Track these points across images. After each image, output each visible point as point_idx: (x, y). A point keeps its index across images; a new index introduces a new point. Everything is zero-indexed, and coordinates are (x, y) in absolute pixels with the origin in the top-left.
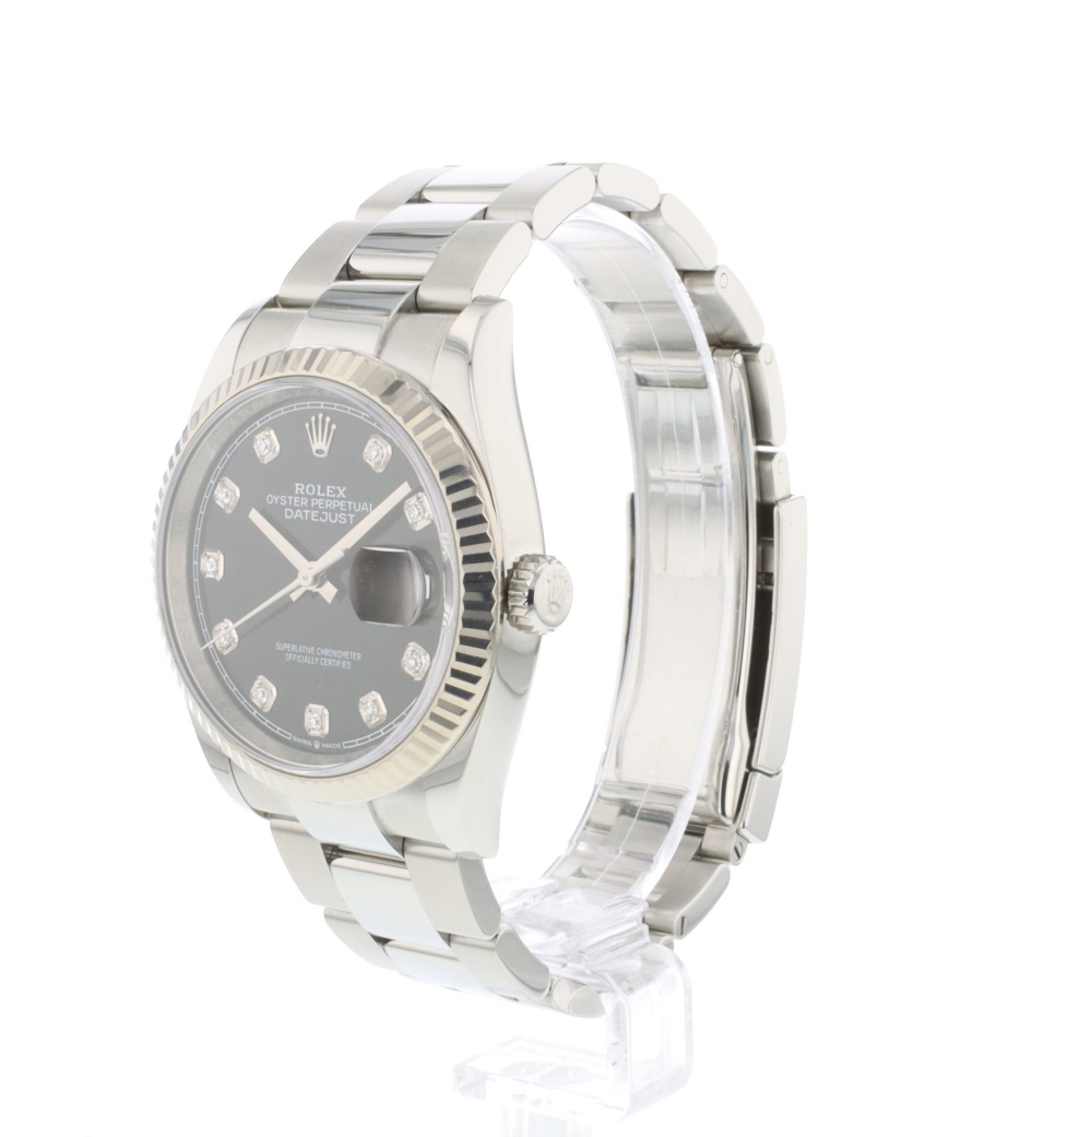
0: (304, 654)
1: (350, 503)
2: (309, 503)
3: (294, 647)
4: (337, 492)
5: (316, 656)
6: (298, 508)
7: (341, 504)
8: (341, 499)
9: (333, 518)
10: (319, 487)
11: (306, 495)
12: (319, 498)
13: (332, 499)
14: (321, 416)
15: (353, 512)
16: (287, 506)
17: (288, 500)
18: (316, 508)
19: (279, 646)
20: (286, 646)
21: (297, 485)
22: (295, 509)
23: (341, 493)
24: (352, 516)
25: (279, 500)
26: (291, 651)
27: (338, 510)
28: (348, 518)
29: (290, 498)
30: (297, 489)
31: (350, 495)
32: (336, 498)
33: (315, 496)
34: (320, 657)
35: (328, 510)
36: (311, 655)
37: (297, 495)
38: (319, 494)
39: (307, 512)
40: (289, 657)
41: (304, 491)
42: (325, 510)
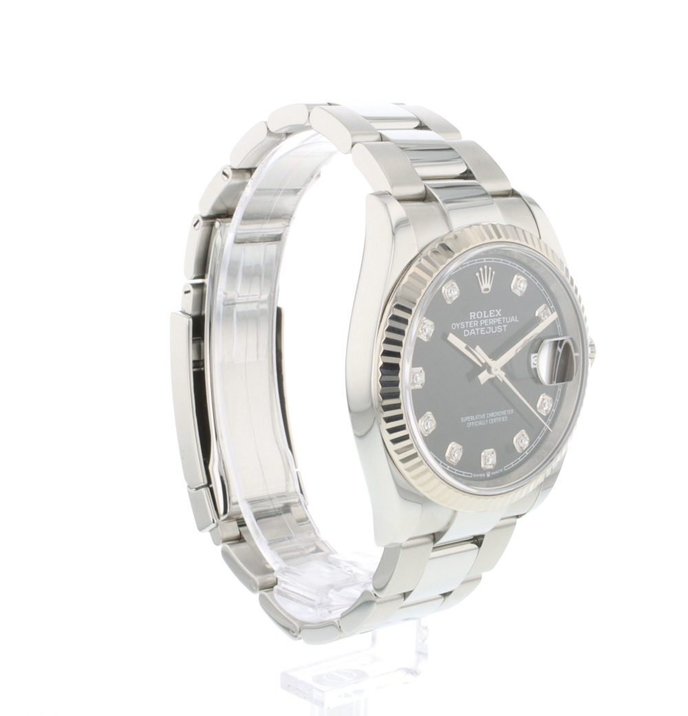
0: (478, 420)
1: (504, 318)
2: (479, 324)
3: (472, 418)
4: (496, 313)
5: (486, 418)
6: (472, 328)
7: (499, 320)
8: (499, 317)
9: (494, 330)
10: (485, 312)
11: (477, 319)
12: (484, 319)
13: (493, 318)
14: (486, 267)
15: (506, 323)
16: (465, 328)
17: (465, 325)
18: (483, 325)
19: (463, 420)
20: (467, 418)
21: (471, 313)
22: (470, 329)
23: (498, 313)
24: (505, 326)
25: (460, 326)
26: (470, 420)
27: (497, 324)
28: (503, 328)
29: (467, 323)
30: (471, 316)
31: (503, 314)
32: (495, 317)
33: (483, 318)
34: (489, 419)
35: (491, 326)
36: (483, 419)
37: (471, 320)
38: (485, 317)
39: (477, 329)
40: (469, 424)
41: (476, 316)
42: (489, 326)
